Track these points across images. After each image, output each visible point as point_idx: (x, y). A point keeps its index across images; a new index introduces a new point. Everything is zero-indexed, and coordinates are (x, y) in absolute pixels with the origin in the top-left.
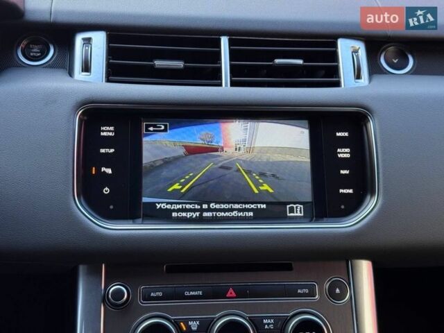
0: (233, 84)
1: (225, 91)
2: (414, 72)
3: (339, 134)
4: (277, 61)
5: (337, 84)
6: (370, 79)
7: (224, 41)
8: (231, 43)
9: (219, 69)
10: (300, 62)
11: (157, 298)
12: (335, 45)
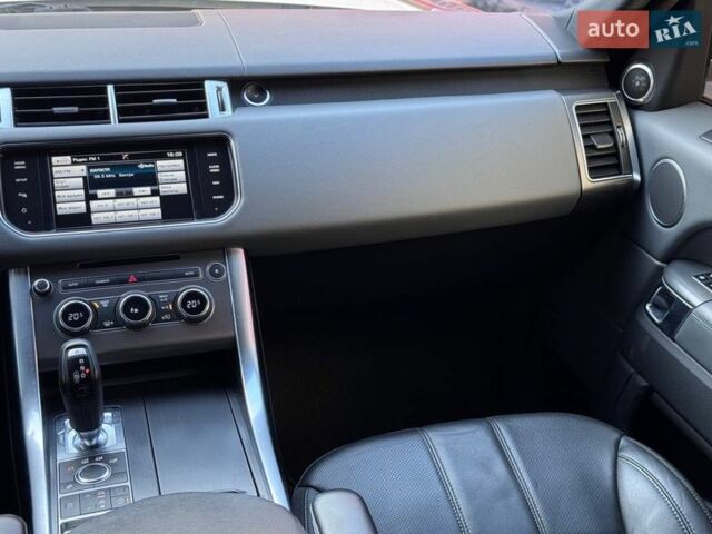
0: (120, 121)
1: (114, 127)
2: (271, 104)
3: (209, 155)
4: (155, 101)
5: (206, 116)
6: (233, 111)
7: (110, 89)
8: (116, 90)
9: (108, 111)
10: (174, 101)
11: (74, 287)
12: (202, 86)
